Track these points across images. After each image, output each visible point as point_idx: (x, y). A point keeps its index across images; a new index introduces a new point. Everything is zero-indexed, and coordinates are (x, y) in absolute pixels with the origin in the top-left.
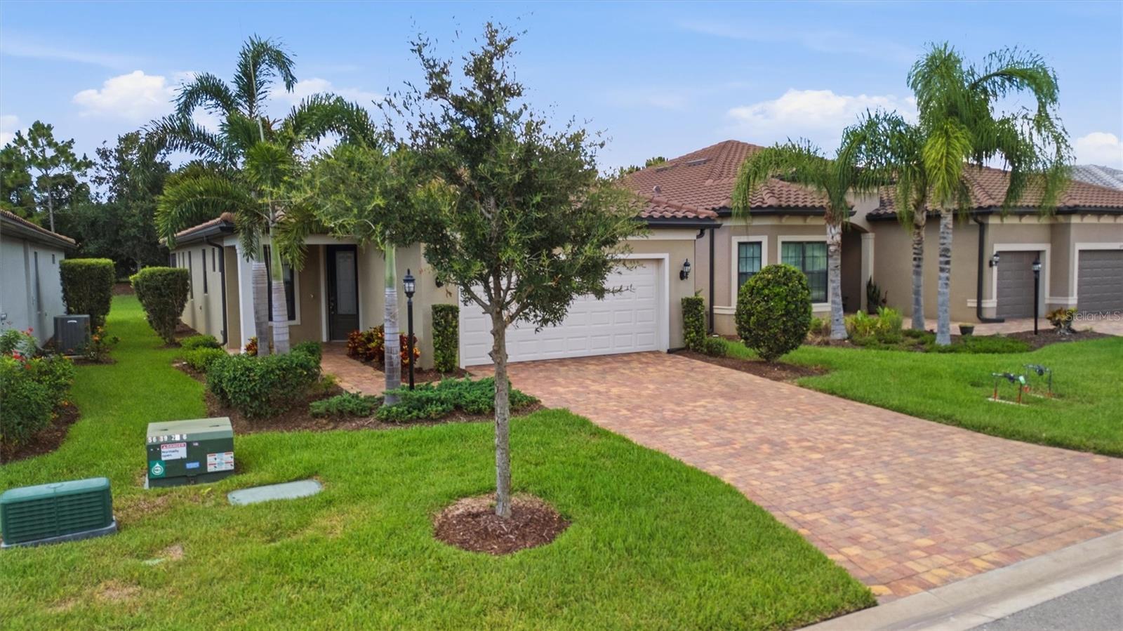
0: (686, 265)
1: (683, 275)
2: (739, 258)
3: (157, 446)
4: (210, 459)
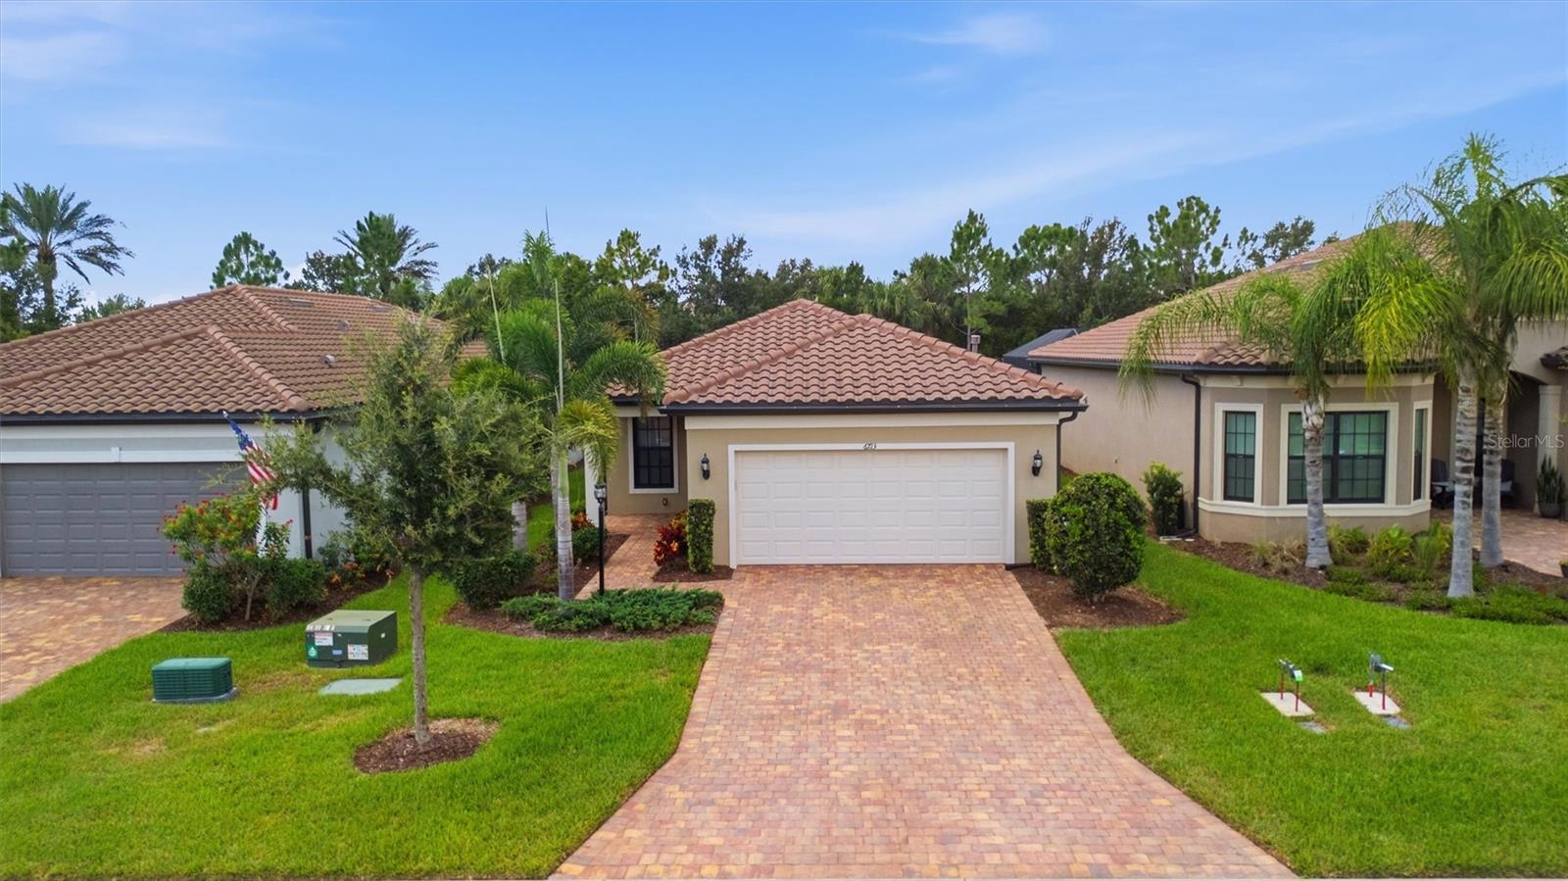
0: (1037, 457)
1: (1036, 471)
2: (1226, 433)
3: (312, 634)
4: (350, 648)
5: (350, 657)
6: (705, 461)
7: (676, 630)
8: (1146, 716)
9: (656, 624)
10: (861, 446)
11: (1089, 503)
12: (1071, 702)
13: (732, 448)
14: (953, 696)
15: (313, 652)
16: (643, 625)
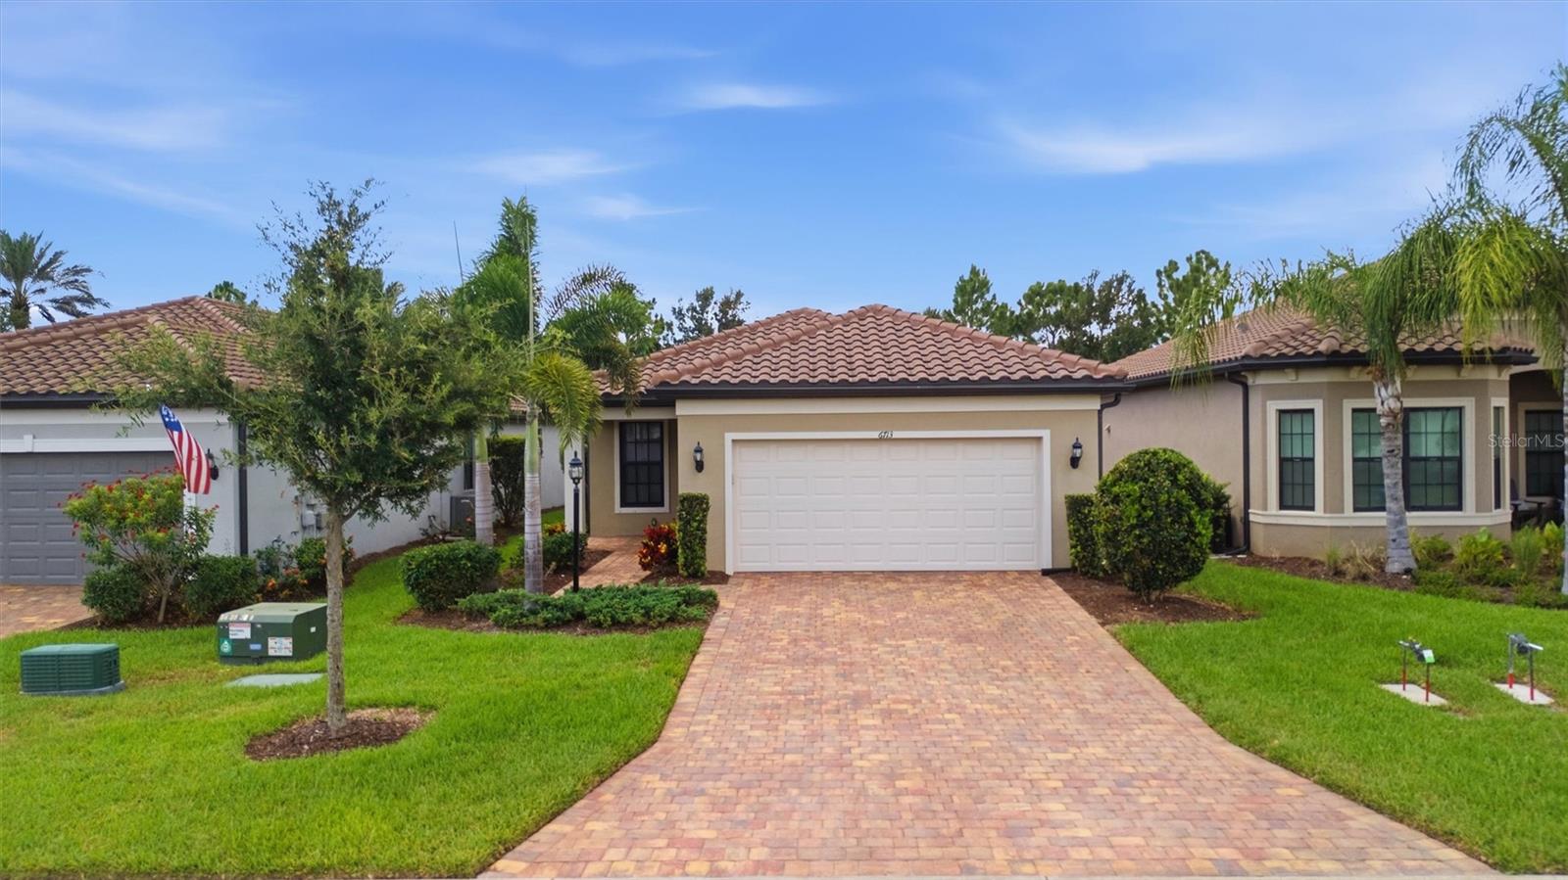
0: (1077, 446)
1: (1075, 462)
2: (1280, 434)
3: (226, 624)
4: (271, 642)
5: (271, 653)
6: (699, 450)
7: (661, 625)
8: (1245, 702)
9: (638, 618)
10: (875, 435)
11: (1146, 481)
12: (1145, 692)
13: (729, 436)
14: (998, 687)
15: (226, 647)
16: (623, 619)
